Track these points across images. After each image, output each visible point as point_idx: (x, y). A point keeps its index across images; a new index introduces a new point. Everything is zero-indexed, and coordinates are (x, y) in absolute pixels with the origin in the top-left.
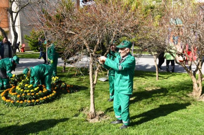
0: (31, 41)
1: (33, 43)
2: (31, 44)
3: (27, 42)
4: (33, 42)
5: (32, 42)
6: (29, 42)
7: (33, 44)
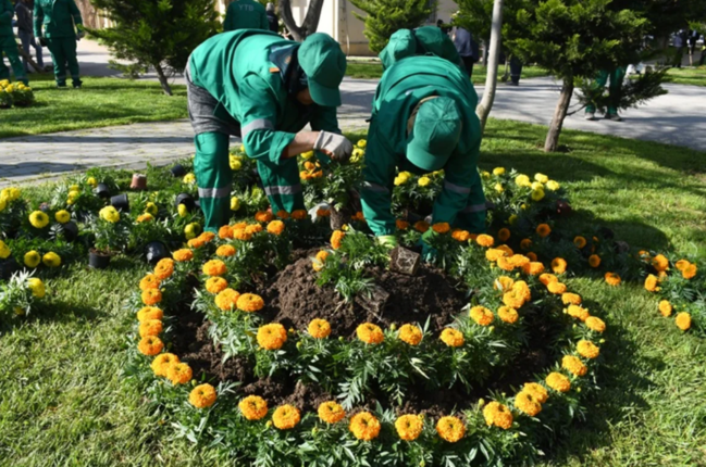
0: (373, 15)
1: (383, 22)
2: (373, 25)
3: (360, 18)
4: (382, 17)
5: (378, 20)
6: (368, 16)
7: (382, 27)
